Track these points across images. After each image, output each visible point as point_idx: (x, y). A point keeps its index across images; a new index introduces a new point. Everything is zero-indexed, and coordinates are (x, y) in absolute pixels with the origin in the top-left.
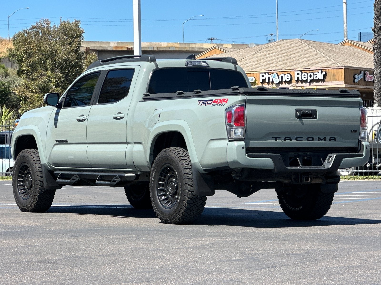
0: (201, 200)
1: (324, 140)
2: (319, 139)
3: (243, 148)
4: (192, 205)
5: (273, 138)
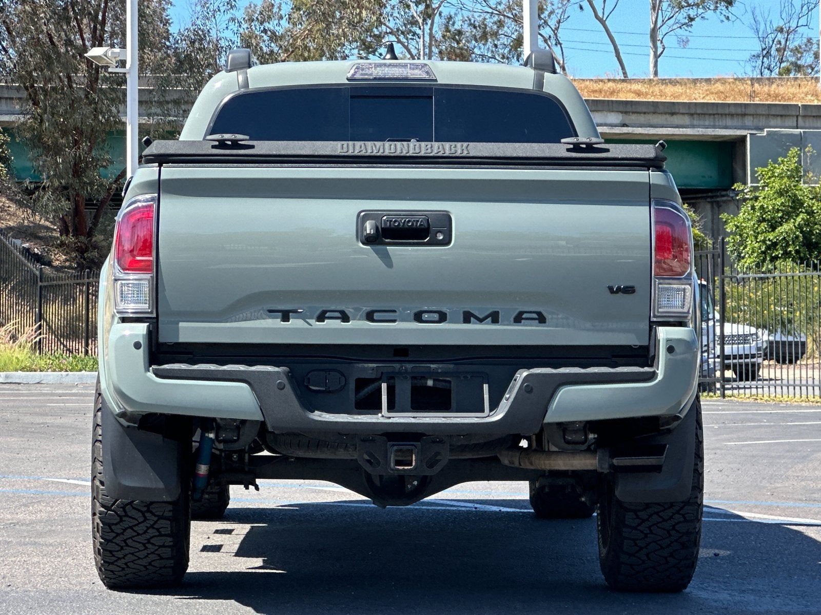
0: (148, 515)
1: (490, 319)
2: (467, 317)
3: (137, 346)
4: (118, 529)
5: (270, 311)
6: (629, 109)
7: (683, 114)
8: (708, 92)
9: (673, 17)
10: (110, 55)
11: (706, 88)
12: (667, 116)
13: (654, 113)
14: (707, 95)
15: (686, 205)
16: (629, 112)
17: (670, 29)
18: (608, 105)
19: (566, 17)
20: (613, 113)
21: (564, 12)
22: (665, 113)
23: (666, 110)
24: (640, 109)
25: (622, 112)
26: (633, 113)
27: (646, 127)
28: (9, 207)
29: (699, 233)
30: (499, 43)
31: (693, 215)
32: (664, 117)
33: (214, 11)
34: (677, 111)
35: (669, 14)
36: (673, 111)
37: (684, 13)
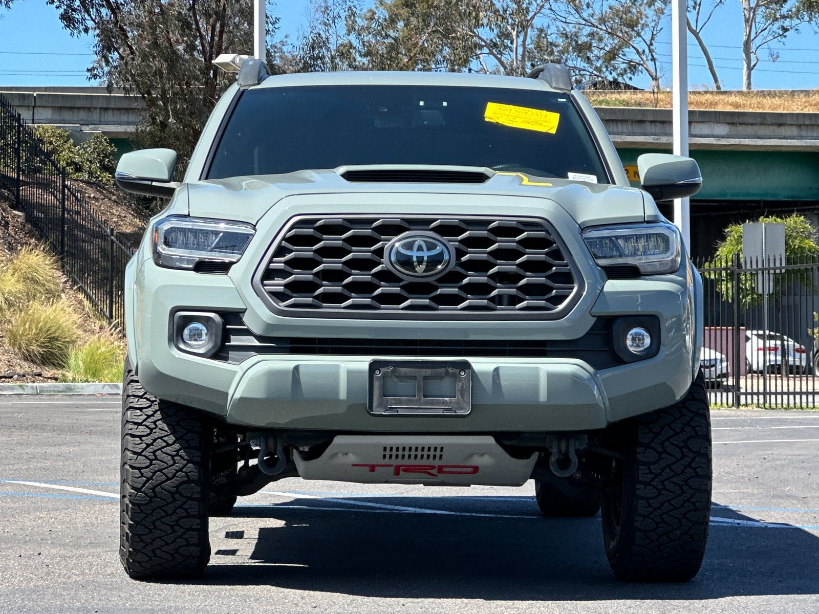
6: (736, 120)
7: (791, 125)
8: (807, 104)
9: (765, 29)
10: (238, 62)
11: (804, 100)
12: (775, 128)
13: (761, 124)
14: (806, 107)
15: (803, 217)
16: (736, 124)
17: (765, 41)
18: (715, 116)
19: (659, 29)
20: (719, 124)
21: (657, 24)
22: (773, 125)
23: (774, 121)
24: (746, 120)
25: (729, 124)
26: (741, 124)
27: (754, 138)
28: (125, 217)
29: (814, 245)
30: (592, 55)
31: (810, 227)
32: (772, 128)
33: (335, 17)
34: (785, 122)
35: (762, 26)
36: (781, 122)
37: (777, 24)
